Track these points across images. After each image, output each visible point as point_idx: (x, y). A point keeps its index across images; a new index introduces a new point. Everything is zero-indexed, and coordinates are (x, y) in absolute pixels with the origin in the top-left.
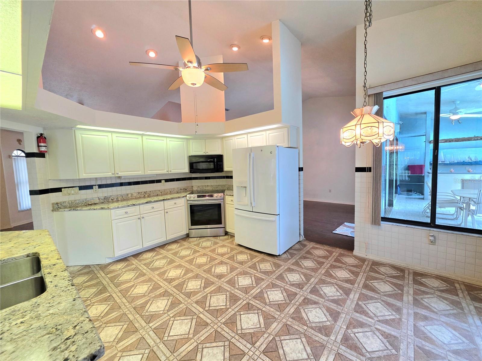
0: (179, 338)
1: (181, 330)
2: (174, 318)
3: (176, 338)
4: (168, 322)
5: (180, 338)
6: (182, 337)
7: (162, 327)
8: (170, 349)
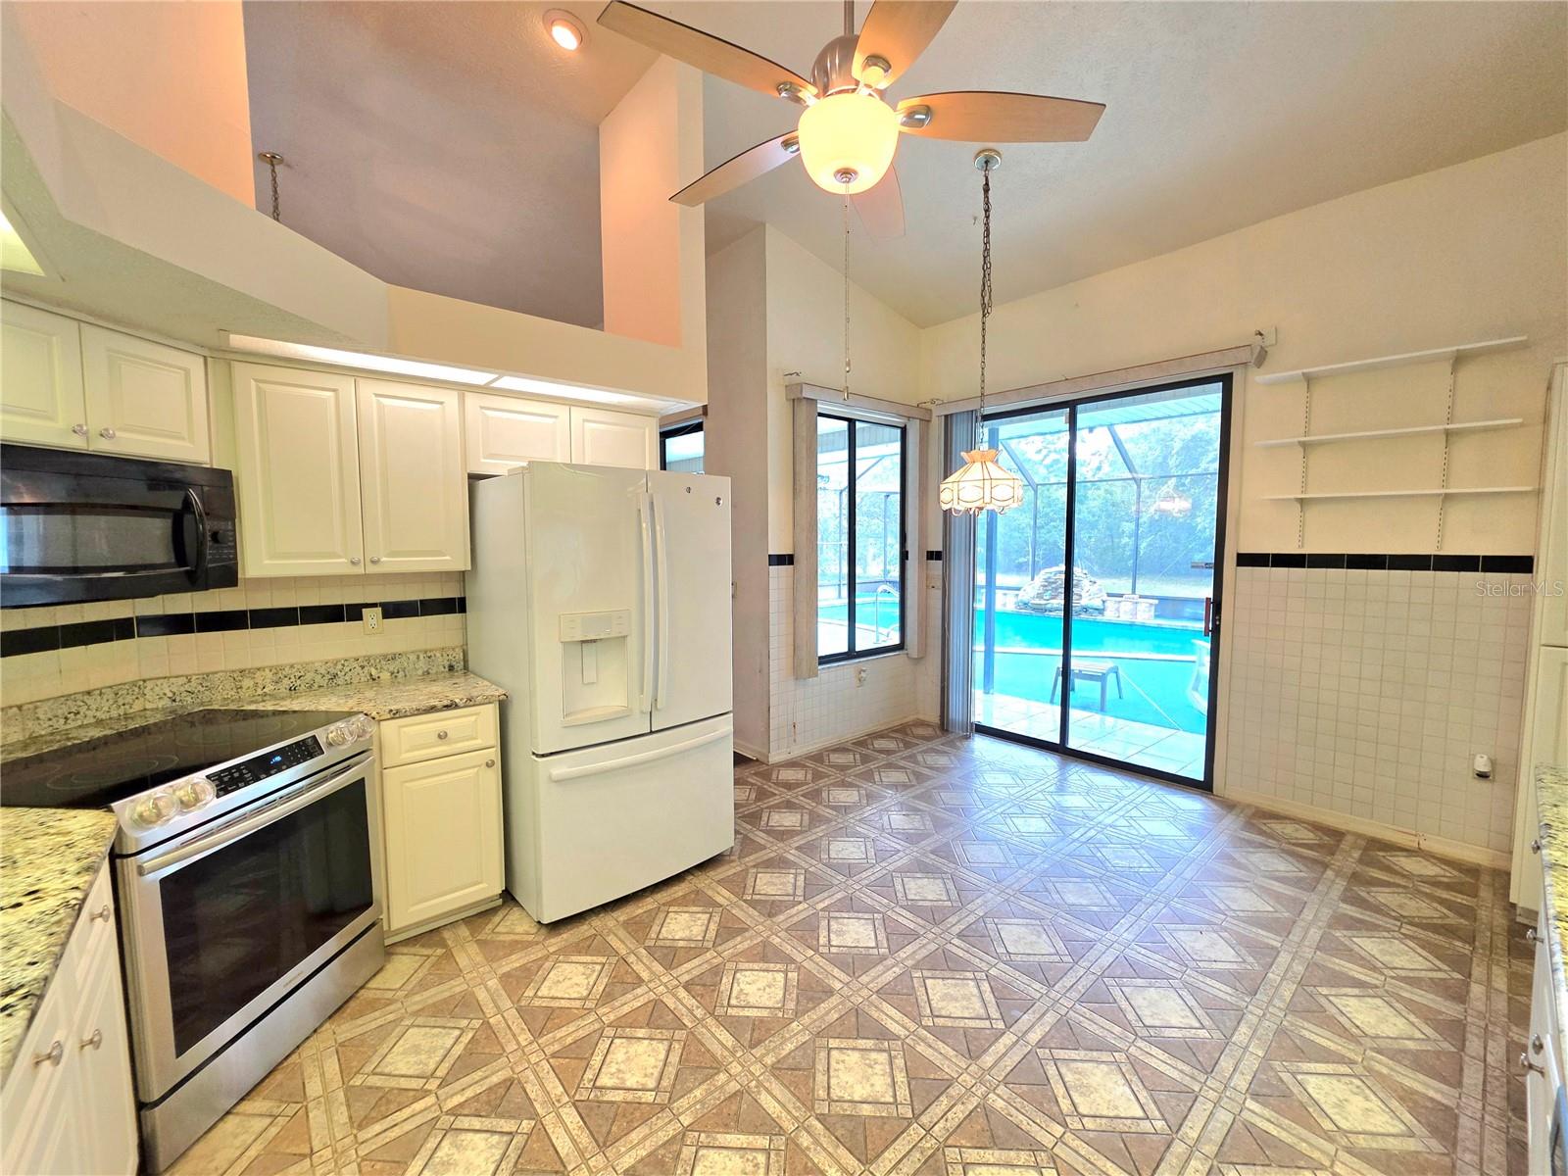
0: (1141, 1087)
1: (1110, 1085)
2: (1067, 1119)
3: (1143, 1095)
4: (1091, 1135)
5: (1140, 1084)
6: (1135, 1079)
7: (1121, 1149)
8: (1189, 1104)
